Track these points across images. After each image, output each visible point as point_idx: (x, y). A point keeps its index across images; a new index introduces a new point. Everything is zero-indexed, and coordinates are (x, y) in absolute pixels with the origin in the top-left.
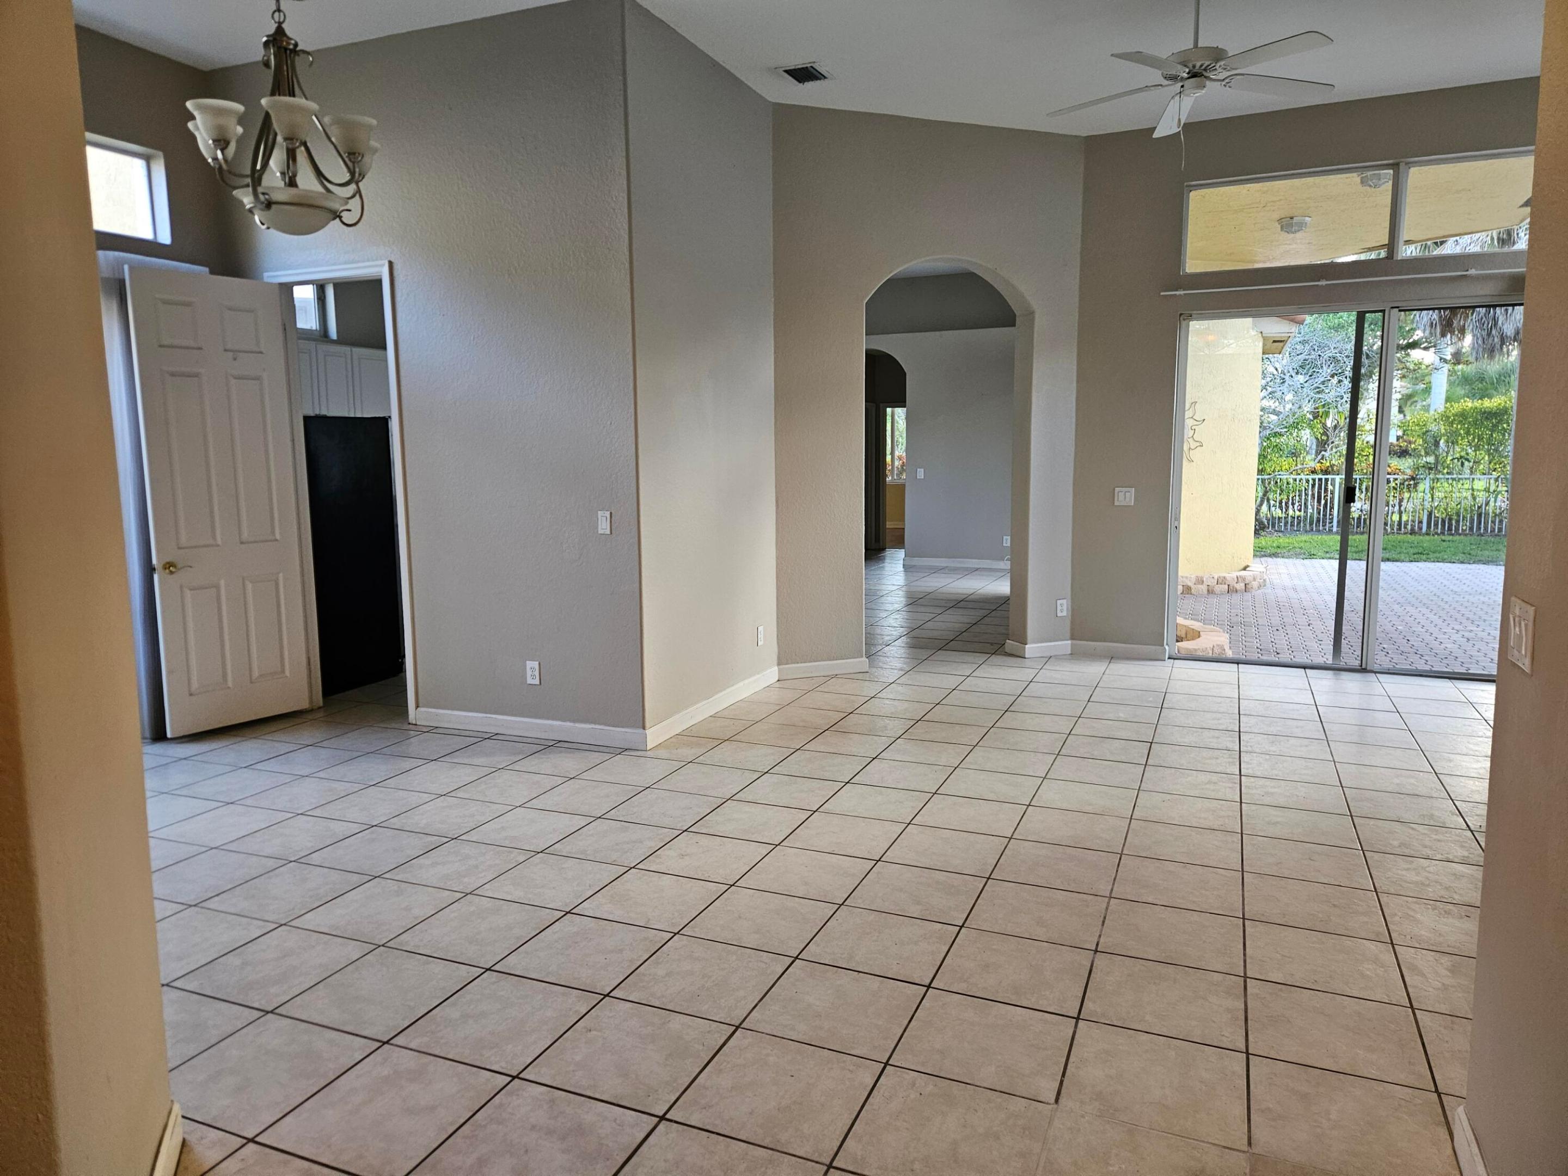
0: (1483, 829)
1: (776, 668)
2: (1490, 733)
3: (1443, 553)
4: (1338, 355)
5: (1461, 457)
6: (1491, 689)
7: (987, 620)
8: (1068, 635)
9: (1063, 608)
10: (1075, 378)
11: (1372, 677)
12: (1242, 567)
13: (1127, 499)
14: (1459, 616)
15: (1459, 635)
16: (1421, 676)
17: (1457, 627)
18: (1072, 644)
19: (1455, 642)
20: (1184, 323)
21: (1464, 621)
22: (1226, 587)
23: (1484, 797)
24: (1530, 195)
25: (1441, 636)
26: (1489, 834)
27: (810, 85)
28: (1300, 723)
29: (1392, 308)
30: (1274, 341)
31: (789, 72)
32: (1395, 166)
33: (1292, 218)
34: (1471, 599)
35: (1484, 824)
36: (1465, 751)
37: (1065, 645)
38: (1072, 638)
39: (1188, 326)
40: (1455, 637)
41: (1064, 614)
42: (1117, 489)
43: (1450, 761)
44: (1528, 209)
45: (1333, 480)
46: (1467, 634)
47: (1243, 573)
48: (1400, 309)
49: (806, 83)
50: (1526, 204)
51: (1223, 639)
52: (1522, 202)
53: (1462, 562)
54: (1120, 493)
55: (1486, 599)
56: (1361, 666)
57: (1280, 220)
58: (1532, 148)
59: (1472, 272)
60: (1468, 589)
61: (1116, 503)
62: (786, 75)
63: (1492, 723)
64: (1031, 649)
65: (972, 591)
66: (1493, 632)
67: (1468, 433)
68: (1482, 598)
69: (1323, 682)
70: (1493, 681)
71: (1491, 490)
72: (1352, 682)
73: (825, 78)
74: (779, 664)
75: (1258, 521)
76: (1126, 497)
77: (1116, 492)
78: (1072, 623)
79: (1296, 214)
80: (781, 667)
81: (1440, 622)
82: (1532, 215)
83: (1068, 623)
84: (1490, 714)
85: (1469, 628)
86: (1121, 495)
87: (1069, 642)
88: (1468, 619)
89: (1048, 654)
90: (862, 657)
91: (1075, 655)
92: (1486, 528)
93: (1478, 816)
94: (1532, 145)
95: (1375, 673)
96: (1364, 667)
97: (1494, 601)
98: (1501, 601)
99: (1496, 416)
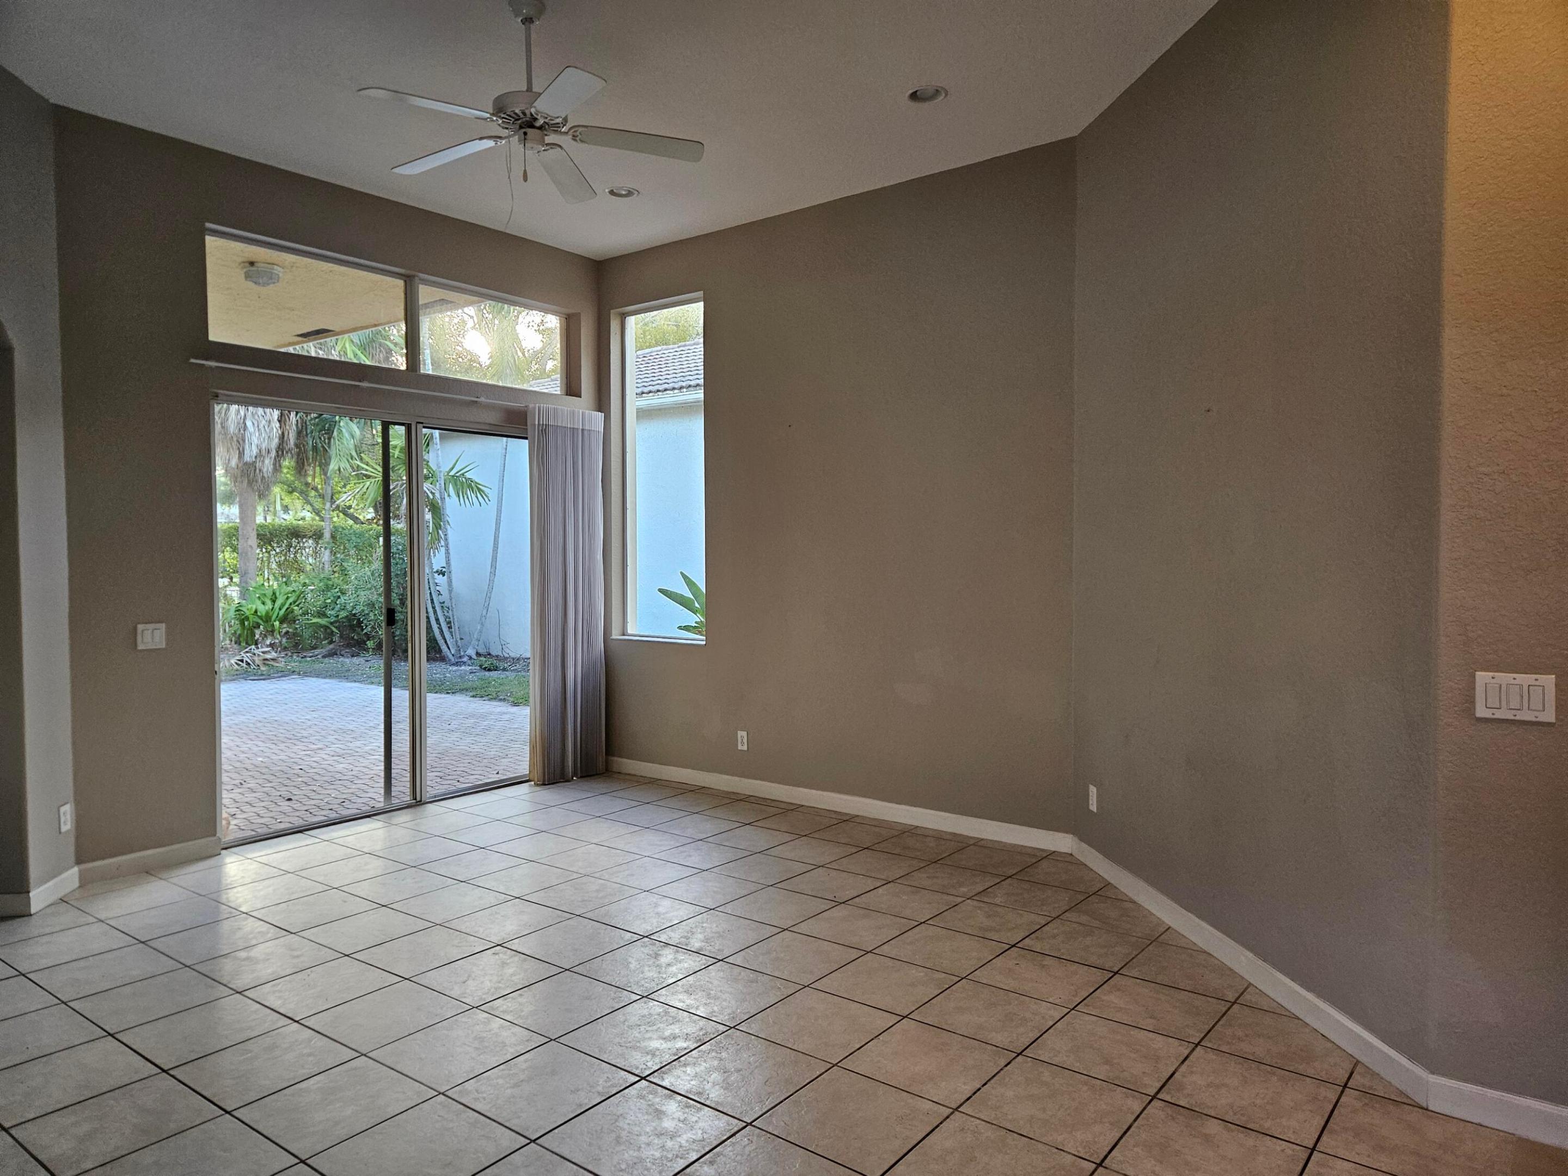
8: (74, 861)
9: (67, 817)
11: (427, 808)
13: (156, 640)
16: (466, 795)
18: (80, 871)
29: (418, 423)
32: (408, 278)
37: (73, 876)
38: (79, 861)
41: (68, 827)
42: (139, 627)
48: (424, 425)
54: (146, 632)
56: (416, 799)
59: (482, 399)
61: (140, 647)
64: (39, 897)
76: (154, 637)
77: (139, 631)
78: (77, 838)
83: (72, 840)
86: (148, 634)
87: (76, 870)
89: (57, 898)
91: (85, 885)
95: (430, 803)
96: (418, 799)
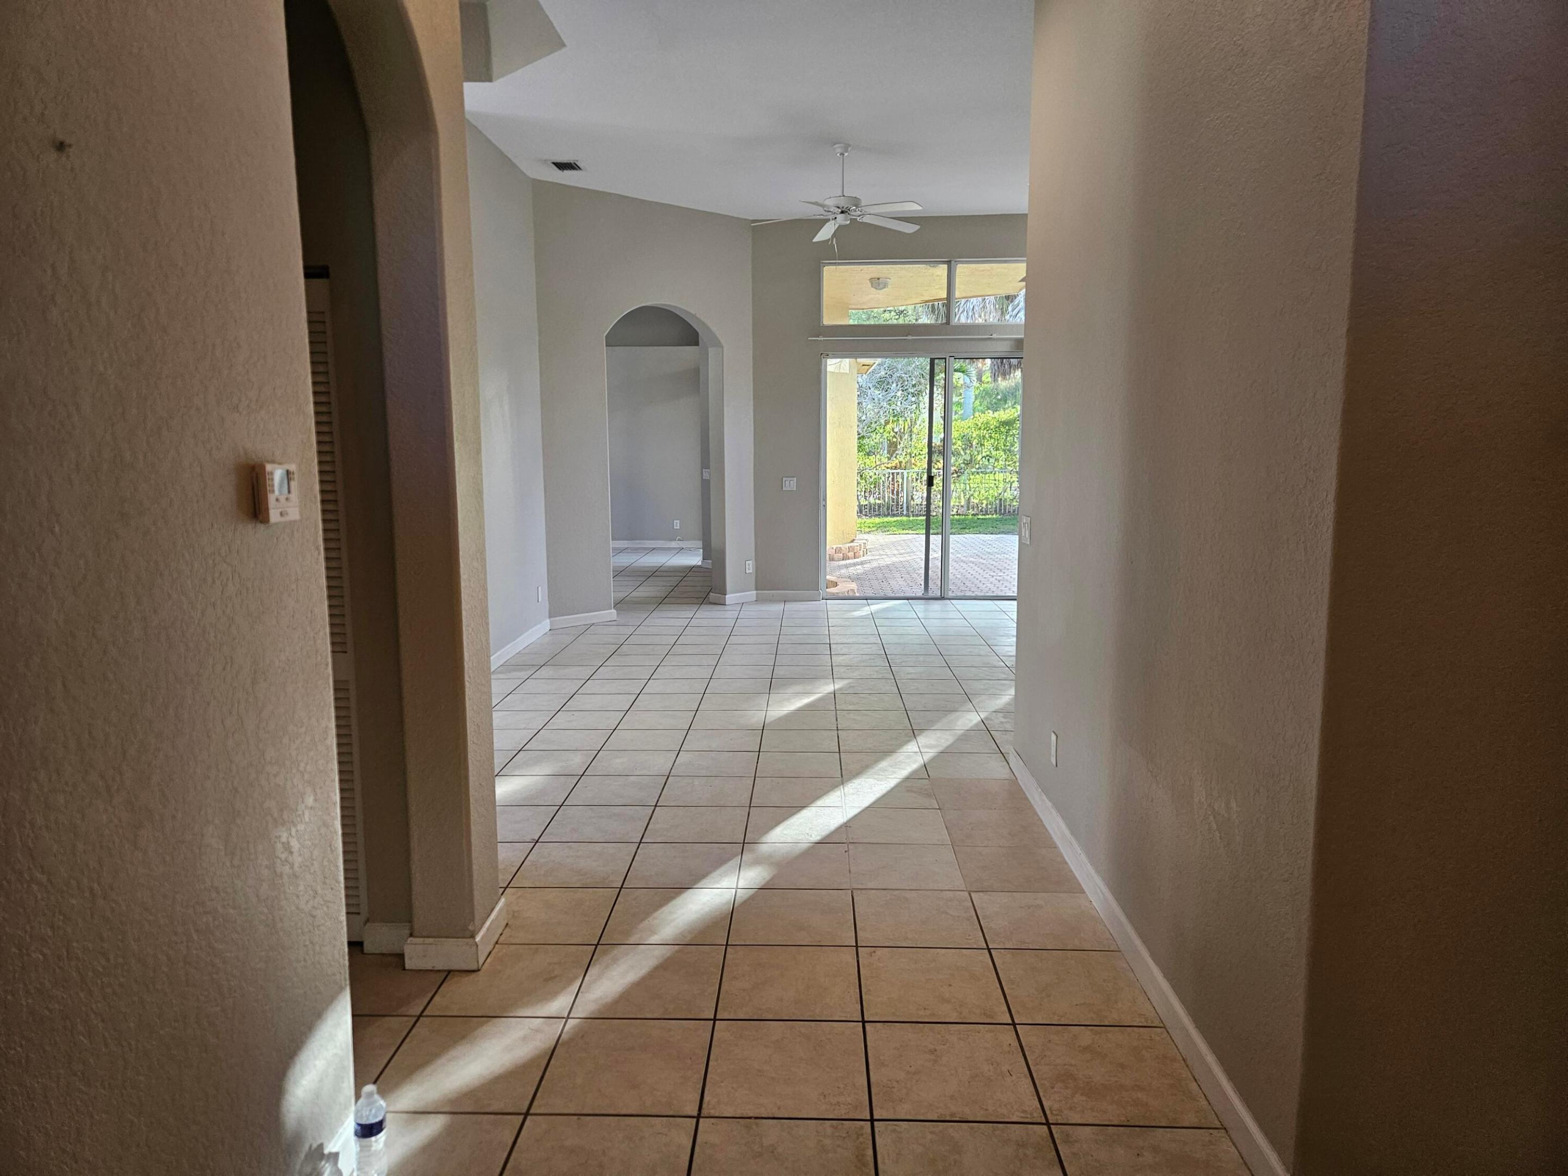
0: (1014, 666)
1: (548, 620)
2: (1015, 625)
3: (979, 527)
4: (903, 375)
5: (987, 456)
6: (1015, 603)
7: (683, 583)
8: (754, 588)
9: (750, 567)
10: (752, 398)
11: (948, 601)
12: (850, 541)
13: (792, 486)
14: (992, 567)
15: (994, 579)
16: (975, 599)
17: (992, 574)
18: (757, 594)
19: (991, 583)
20: (823, 360)
21: (996, 570)
22: (842, 555)
23: (1014, 653)
24: (1025, 275)
25: (983, 580)
26: (1017, 667)
27: (568, 173)
28: (913, 628)
29: (950, 356)
30: (863, 365)
31: (555, 164)
32: (949, 263)
33: (878, 279)
34: (999, 556)
35: (1014, 664)
36: (1002, 634)
37: (753, 594)
38: (757, 589)
39: (826, 362)
40: (991, 580)
41: (751, 571)
42: (784, 479)
43: (995, 639)
44: (1024, 283)
45: (902, 473)
46: (998, 578)
47: (851, 544)
49: (565, 171)
50: (1022, 280)
51: (853, 586)
52: (1020, 279)
53: (992, 534)
54: (786, 482)
55: (1008, 556)
56: (941, 596)
57: (871, 280)
58: (1025, 259)
59: (994, 336)
60: (996, 551)
61: (784, 489)
62: (553, 166)
63: (1016, 621)
64: (730, 598)
65: (661, 565)
66: (1013, 576)
67: (991, 437)
68: (1006, 556)
69: (919, 606)
70: (1015, 600)
71: (1007, 481)
72: (936, 606)
73: (580, 168)
74: (550, 617)
75: (860, 506)
76: (791, 484)
78: (757, 577)
79: (881, 276)
80: (551, 619)
81: (981, 571)
82: (1027, 287)
83: (754, 578)
84: (1015, 617)
85: (999, 574)
87: (755, 592)
88: (998, 569)
89: (741, 601)
90: (611, 609)
91: (758, 600)
92: (1005, 510)
93: (1011, 662)
94: (1024, 257)
95: (950, 599)
96: (943, 596)
97: (1013, 557)
98: (1017, 557)
99: (1008, 423)
